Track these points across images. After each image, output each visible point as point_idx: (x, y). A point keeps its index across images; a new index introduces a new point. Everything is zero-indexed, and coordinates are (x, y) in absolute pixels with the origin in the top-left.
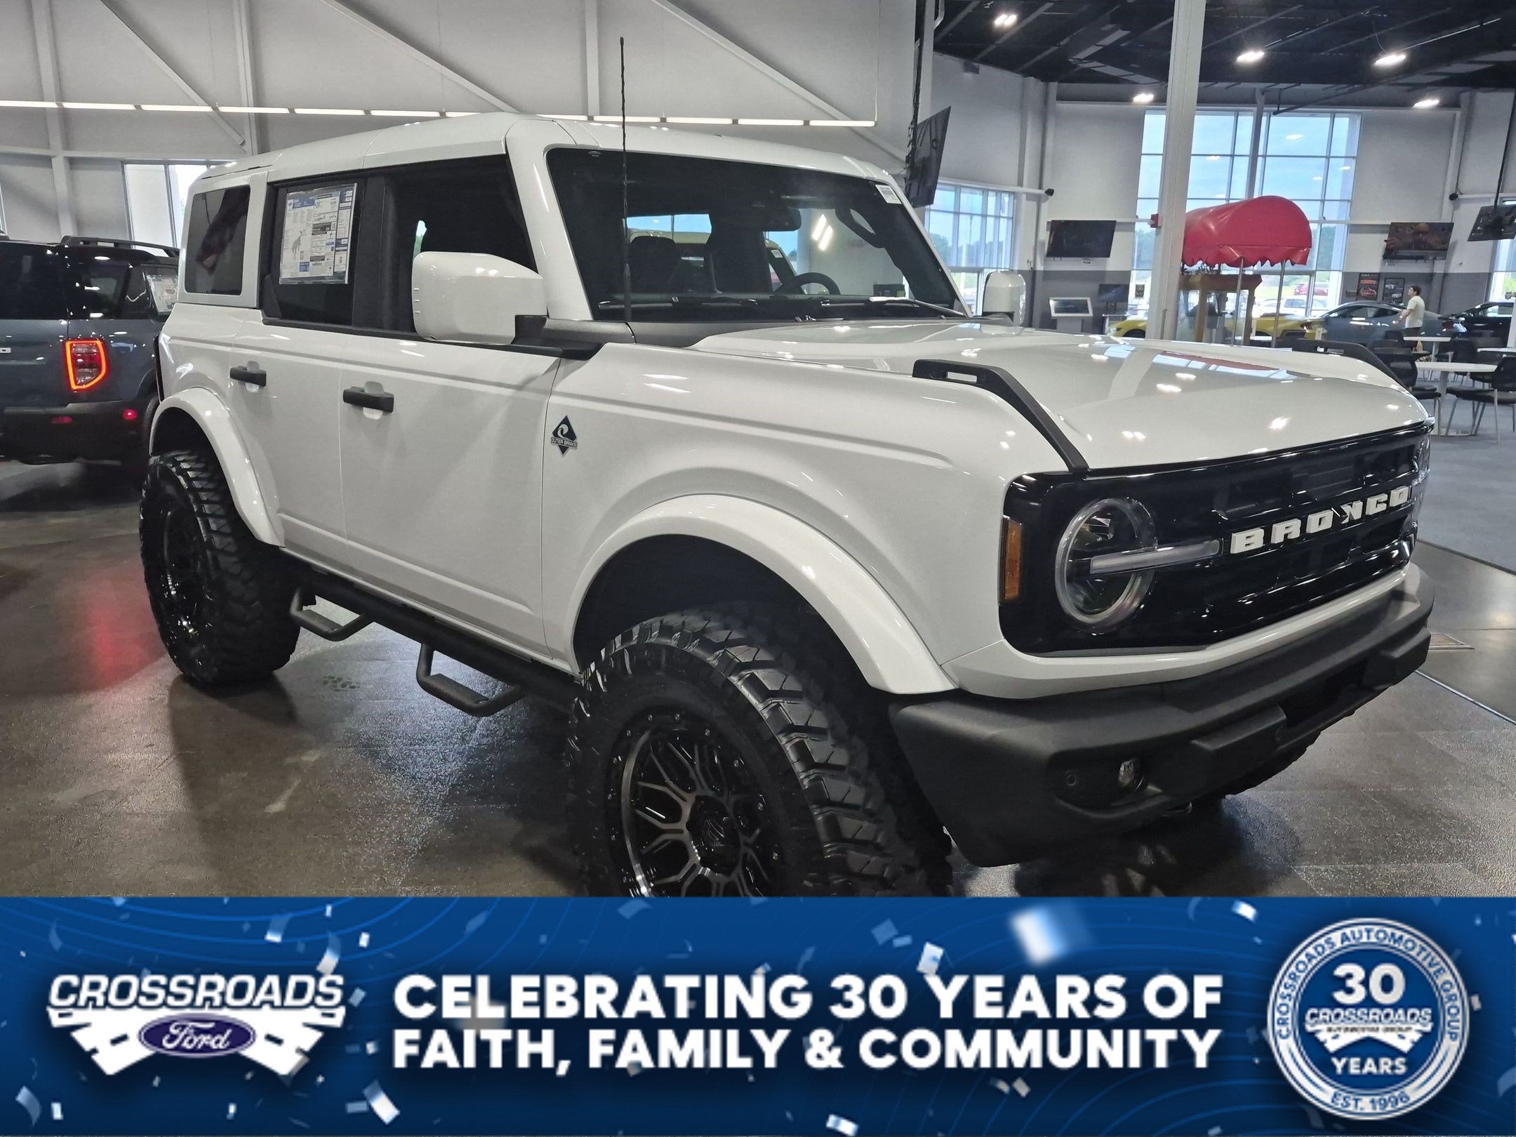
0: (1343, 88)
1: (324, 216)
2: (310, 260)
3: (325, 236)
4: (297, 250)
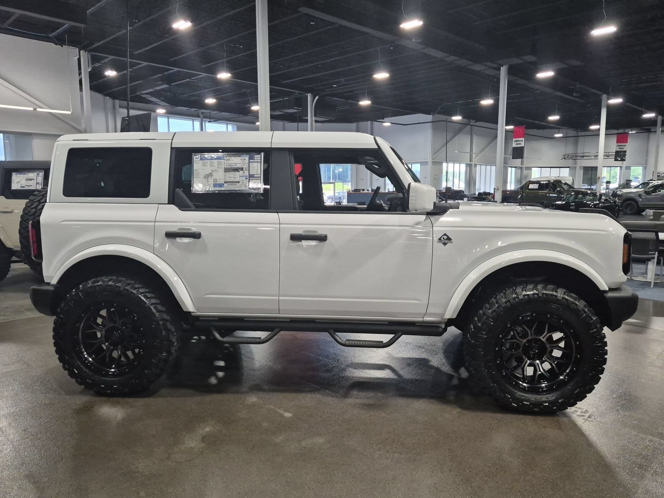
0: (236, 116)
1: (236, 165)
2: (225, 183)
3: (238, 173)
4: (209, 178)
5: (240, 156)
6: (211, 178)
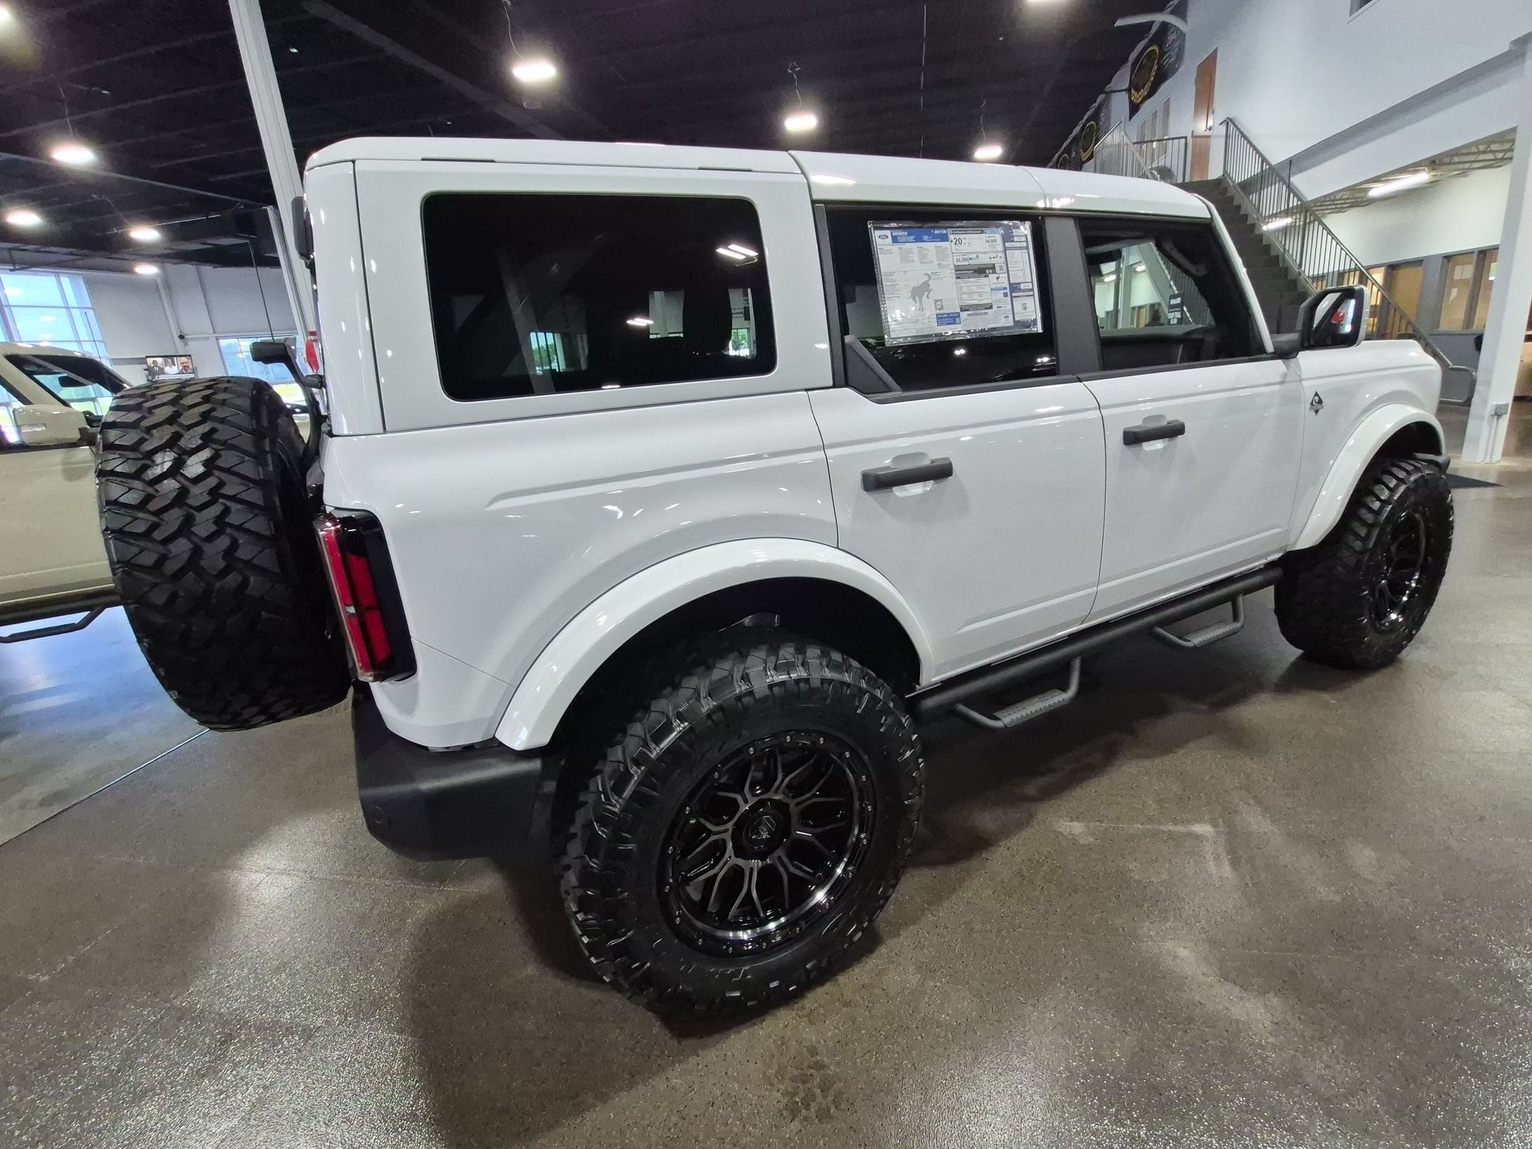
1: (978, 257)
2: (962, 310)
3: (983, 280)
4: (924, 298)
5: (982, 232)
6: (928, 297)
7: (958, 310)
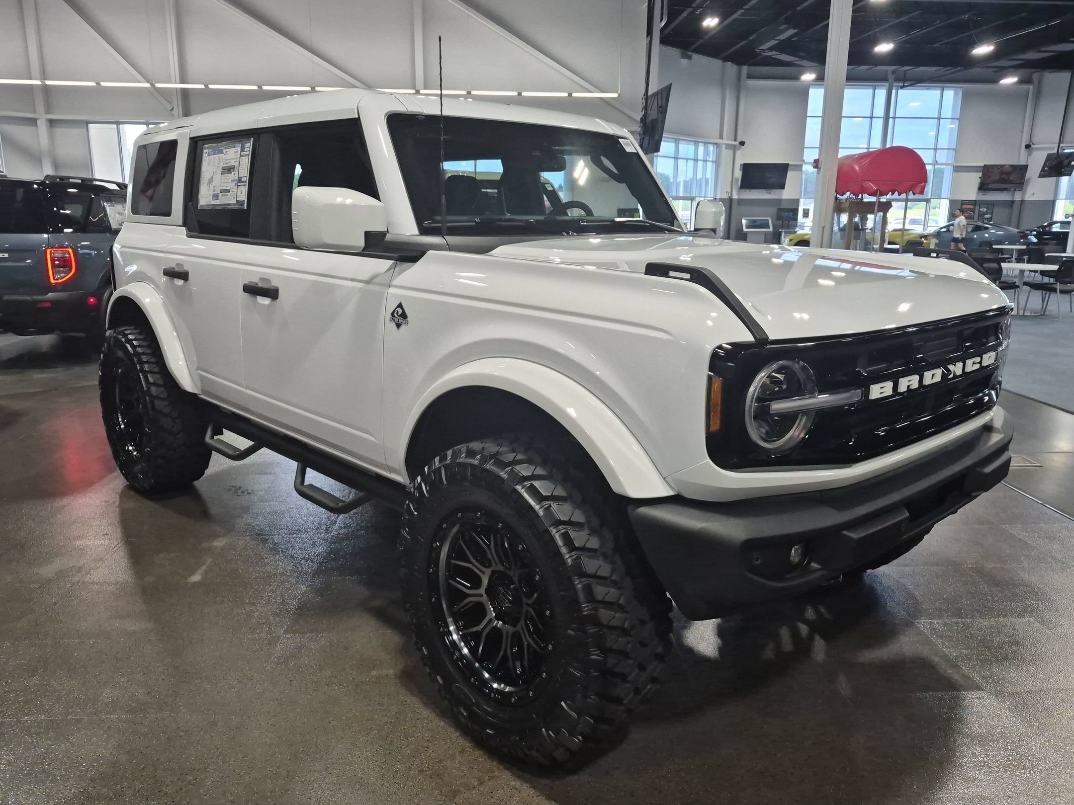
1: (230, 162)
3: (230, 175)
4: (211, 185)
7: (219, 192)
